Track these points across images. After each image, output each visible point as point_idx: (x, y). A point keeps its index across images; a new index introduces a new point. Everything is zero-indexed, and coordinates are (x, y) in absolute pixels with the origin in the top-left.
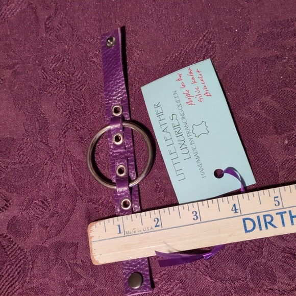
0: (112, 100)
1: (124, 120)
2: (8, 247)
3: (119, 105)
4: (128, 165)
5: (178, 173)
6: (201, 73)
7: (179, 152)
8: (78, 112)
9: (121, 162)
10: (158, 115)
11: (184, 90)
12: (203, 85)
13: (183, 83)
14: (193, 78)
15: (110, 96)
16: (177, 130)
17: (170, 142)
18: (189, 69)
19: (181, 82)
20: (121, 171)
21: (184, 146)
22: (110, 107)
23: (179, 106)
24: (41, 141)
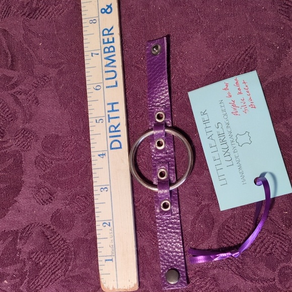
0: (155, 106)
1: (167, 127)
2: (51, 237)
3: (162, 111)
4: (169, 169)
5: (221, 178)
6: (247, 84)
7: (223, 159)
9: (162, 166)
10: (204, 122)
11: (230, 100)
12: (249, 97)
13: (229, 93)
14: (239, 89)
15: (154, 102)
16: (222, 138)
17: (214, 149)
18: (236, 80)
19: (227, 91)
20: (162, 174)
21: (227, 154)
22: (153, 113)
23: (225, 115)
24: (85, 140)
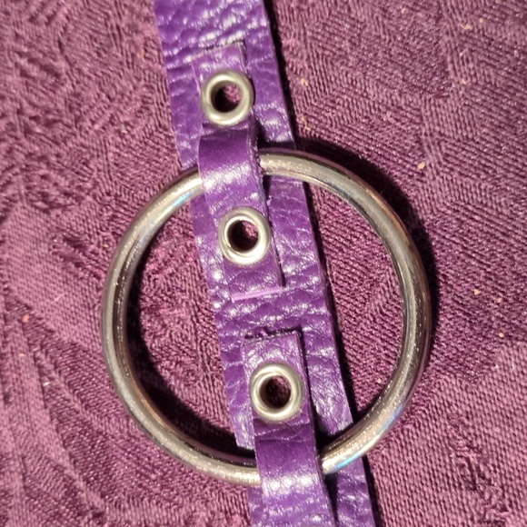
0: (196, 48)
1: (264, 143)
3: (235, 69)
4: (305, 364)
8: (49, 124)
9: (268, 348)
15: (187, 33)
20: (274, 394)
22: (191, 85)
